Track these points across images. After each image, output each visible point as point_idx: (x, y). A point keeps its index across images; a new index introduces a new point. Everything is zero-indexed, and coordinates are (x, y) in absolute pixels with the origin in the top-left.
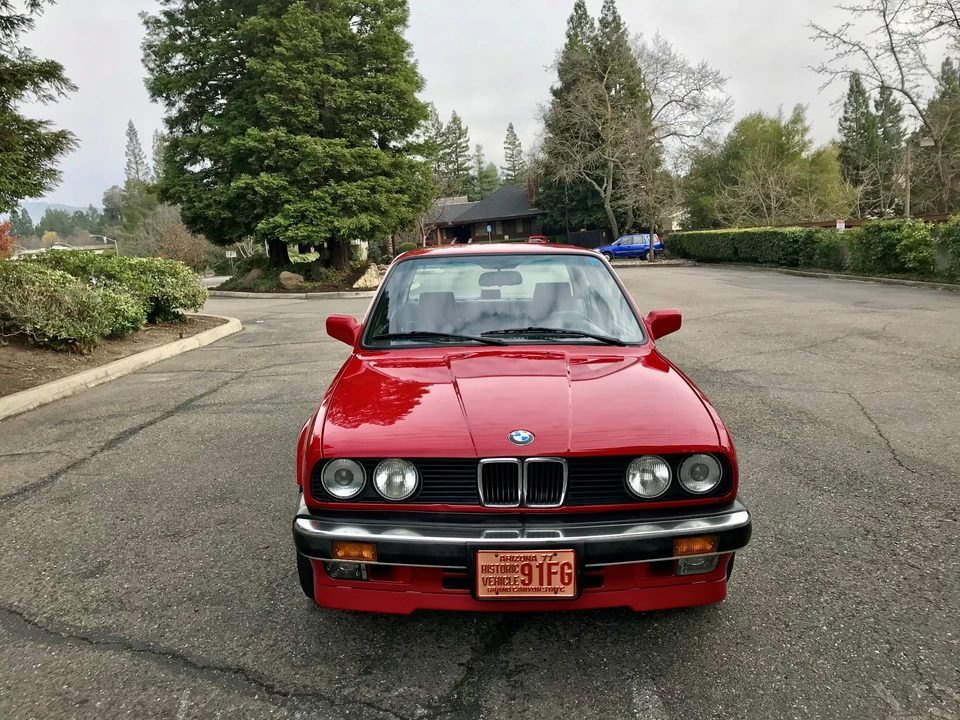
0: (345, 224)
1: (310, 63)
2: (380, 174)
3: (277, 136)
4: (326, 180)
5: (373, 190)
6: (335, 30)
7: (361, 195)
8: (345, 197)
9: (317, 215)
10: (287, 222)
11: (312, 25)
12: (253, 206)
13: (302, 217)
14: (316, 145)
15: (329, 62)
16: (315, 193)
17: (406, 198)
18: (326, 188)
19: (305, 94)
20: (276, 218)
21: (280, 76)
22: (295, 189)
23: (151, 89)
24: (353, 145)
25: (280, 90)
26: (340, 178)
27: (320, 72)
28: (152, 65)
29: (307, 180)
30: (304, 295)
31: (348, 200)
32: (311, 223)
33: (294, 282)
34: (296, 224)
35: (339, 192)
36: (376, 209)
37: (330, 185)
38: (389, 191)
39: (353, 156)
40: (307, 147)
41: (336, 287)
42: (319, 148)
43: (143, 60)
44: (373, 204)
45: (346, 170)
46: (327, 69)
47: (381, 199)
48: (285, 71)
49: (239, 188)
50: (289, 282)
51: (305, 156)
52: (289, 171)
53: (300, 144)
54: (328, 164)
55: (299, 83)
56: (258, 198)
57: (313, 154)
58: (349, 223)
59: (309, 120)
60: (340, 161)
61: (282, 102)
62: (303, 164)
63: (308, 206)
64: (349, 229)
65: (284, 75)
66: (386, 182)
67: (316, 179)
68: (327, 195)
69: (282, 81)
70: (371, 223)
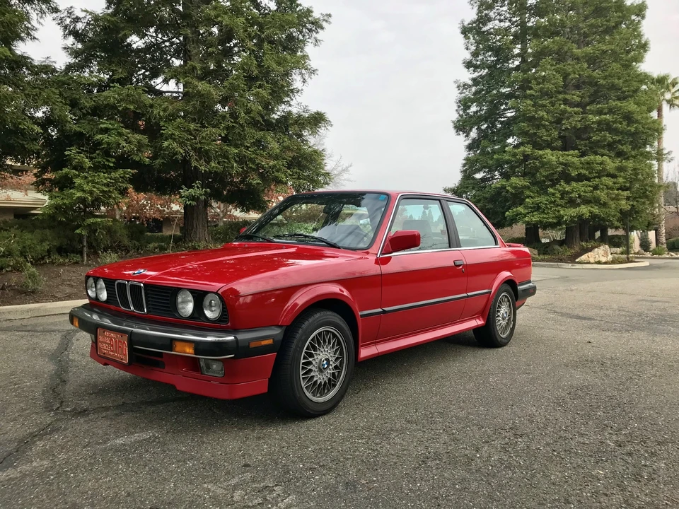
0: (568, 213)
1: (553, 99)
2: (604, 176)
3: (524, 151)
4: (558, 180)
6: (575, 73)
7: (585, 191)
8: (571, 193)
9: (548, 206)
10: (526, 211)
11: (556, 72)
12: (506, 200)
13: (537, 208)
14: (551, 156)
15: (567, 97)
16: (551, 190)
18: (558, 186)
19: (546, 121)
20: (519, 208)
21: (529, 110)
22: (535, 188)
23: (455, 127)
24: (583, 155)
25: (529, 119)
26: (569, 179)
27: (560, 104)
28: (461, 113)
29: (544, 181)
31: (573, 195)
32: (543, 212)
34: (532, 213)
35: (567, 189)
36: (596, 201)
37: (560, 185)
38: (612, 189)
39: (581, 163)
40: (545, 158)
41: (561, 260)
42: (555, 158)
43: (457, 110)
44: (594, 198)
45: (574, 174)
46: (566, 102)
47: (602, 195)
48: (533, 106)
49: (496, 188)
51: (543, 164)
52: (533, 175)
53: (541, 156)
54: (560, 169)
55: (544, 114)
56: (508, 195)
57: (549, 162)
58: (571, 212)
59: (549, 139)
60: (569, 166)
61: (530, 128)
62: (541, 170)
63: (543, 199)
64: (571, 216)
65: (532, 109)
66: (609, 181)
67: (551, 180)
68: (557, 192)
69: (530, 113)
70: (590, 213)
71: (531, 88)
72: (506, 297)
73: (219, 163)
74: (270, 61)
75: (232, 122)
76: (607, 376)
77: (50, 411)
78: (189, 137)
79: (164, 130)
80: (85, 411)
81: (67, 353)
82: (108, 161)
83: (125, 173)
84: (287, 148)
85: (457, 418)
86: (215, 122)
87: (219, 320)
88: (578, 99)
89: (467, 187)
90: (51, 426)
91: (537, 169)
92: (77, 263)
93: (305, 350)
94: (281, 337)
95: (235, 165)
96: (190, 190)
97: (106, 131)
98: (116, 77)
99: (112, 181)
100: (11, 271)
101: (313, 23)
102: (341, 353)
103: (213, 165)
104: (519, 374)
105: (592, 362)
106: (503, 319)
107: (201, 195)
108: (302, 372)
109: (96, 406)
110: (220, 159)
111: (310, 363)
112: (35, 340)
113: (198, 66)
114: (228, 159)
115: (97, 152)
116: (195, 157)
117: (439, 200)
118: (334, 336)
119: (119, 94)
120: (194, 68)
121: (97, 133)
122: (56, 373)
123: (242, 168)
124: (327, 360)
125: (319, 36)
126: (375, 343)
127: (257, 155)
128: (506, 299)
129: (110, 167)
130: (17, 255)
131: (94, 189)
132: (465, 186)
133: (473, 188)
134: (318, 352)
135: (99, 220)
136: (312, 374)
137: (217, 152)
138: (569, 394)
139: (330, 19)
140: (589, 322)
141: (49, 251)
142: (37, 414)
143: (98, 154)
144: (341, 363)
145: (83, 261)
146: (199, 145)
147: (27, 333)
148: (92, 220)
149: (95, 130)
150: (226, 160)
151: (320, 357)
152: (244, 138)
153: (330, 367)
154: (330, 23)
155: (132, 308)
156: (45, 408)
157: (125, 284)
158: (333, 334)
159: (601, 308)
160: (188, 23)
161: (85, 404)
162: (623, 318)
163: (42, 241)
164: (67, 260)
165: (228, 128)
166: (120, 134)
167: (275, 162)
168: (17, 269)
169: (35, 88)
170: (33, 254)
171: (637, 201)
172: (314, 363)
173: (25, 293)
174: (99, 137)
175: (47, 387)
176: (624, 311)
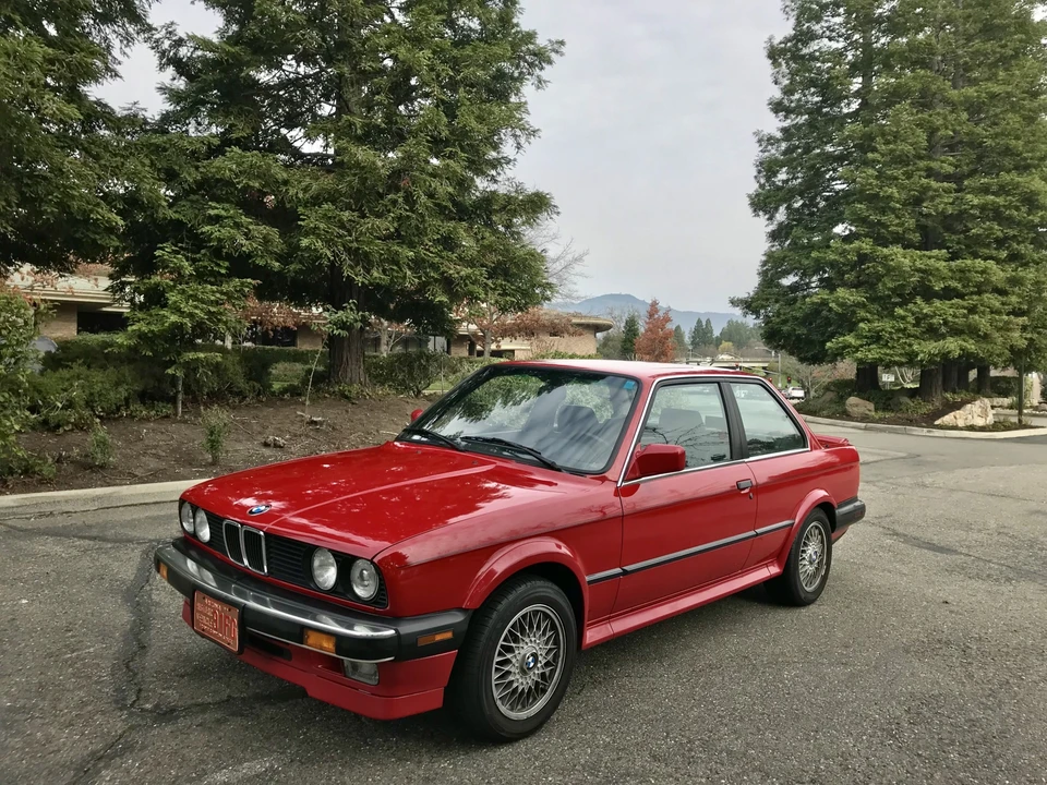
0: (925, 348)
1: (910, 167)
2: (988, 292)
3: (860, 248)
4: (912, 296)
6: (947, 128)
7: (954, 315)
8: (932, 317)
9: (893, 336)
10: (859, 342)
12: (828, 322)
13: (876, 338)
14: (900, 256)
15: (935, 165)
16: (899, 311)
18: (910, 306)
19: (897, 202)
20: (848, 337)
21: (871, 184)
22: (875, 307)
23: (753, 204)
24: (954, 256)
25: (869, 199)
26: (929, 295)
27: (921, 177)
28: (762, 181)
29: (889, 297)
31: (935, 321)
32: (886, 345)
33: (861, 410)
34: (868, 345)
35: (925, 311)
36: (973, 331)
37: (915, 303)
38: (998, 312)
40: (893, 260)
41: (911, 421)
42: (908, 261)
43: (756, 177)
44: (969, 326)
45: (937, 287)
46: (930, 173)
47: (982, 322)
48: (877, 178)
49: (813, 303)
50: (855, 409)
51: (889, 270)
52: (872, 287)
53: (886, 257)
54: (915, 279)
55: (893, 191)
56: (832, 316)
57: (899, 267)
58: (932, 347)
59: (900, 230)
60: (934, 276)
61: (871, 212)
62: (886, 279)
63: (886, 325)
64: (930, 354)
65: (875, 182)
66: (995, 301)
67: (899, 296)
68: (910, 314)
69: (872, 189)
70: (961, 349)
71: (874, 150)
72: (817, 527)
73: (384, 271)
74: (467, 119)
75: (407, 210)
76: (971, 676)
77: (121, 709)
78: (341, 232)
79: (304, 220)
80: (173, 710)
81: (148, 588)
82: (218, 265)
83: (242, 284)
84: (490, 248)
85: (729, 753)
86: (380, 208)
87: (373, 601)
88: (951, 169)
89: (767, 299)
90: (122, 741)
91: (879, 278)
92: (167, 417)
93: (501, 642)
94: (465, 627)
95: (409, 273)
96: (340, 313)
97: (216, 220)
98: (234, 136)
99: (223, 297)
100: (72, 430)
101: (535, 55)
102: (556, 642)
103: (375, 274)
104: (831, 664)
105: (948, 643)
106: (811, 563)
107: (356, 321)
108: (495, 676)
109: (189, 702)
110: (387, 266)
111: (507, 662)
112: (104, 559)
113: (358, 121)
114: (397, 264)
115: (203, 251)
116: (349, 262)
117: (718, 383)
118: (546, 616)
119: (238, 165)
120: (351, 125)
121: (203, 222)
122: (132, 629)
123: (420, 278)
124: (535, 656)
125: (544, 74)
126: (609, 618)
127: (443, 258)
128: (817, 532)
129: (222, 275)
130: (80, 407)
131: (196, 311)
132: (765, 297)
133: (777, 301)
134: (521, 645)
135: (202, 355)
136: (511, 678)
137: (382, 254)
138: (908, 711)
139: (563, 49)
140: (950, 558)
141: (127, 400)
142: (103, 713)
143: (204, 255)
144: (556, 657)
145: (176, 415)
146: (355, 245)
147: (92, 543)
148: (191, 355)
149: (201, 218)
150: (395, 268)
151: (522, 652)
152: (421, 232)
153: (539, 665)
154: (562, 54)
155: (246, 562)
156: (116, 702)
157: (237, 528)
158: (544, 613)
159: (969, 528)
160: (345, 56)
161: (172, 696)
162: (1003, 552)
163: (117, 384)
164: (153, 413)
165: (399, 218)
166: (237, 226)
167: (469, 271)
168: (80, 426)
169: (116, 155)
170: (105, 405)
171: (1039, 333)
172: (514, 660)
173: (91, 468)
174: (207, 228)
175: (118, 659)
176: (1006, 534)
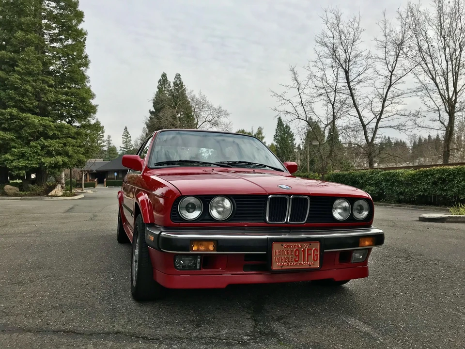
0: (48, 161)
1: (35, 78)
2: (70, 137)
3: (12, 112)
4: (39, 137)
5: (65, 145)
7: (58, 146)
8: (49, 147)
9: (31, 155)
10: (13, 158)
11: (38, 59)
13: (22, 156)
15: (46, 79)
16: (32, 143)
17: (82, 150)
18: (38, 141)
19: (30, 93)
20: (6, 155)
21: (17, 82)
22: (19, 141)
25: (16, 89)
26: (47, 137)
27: (40, 83)
29: (27, 137)
30: (20, 197)
31: (50, 149)
32: (28, 159)
33: (14, 191)
34: (18, 159)
35: (46, 144)
36: (66, 154)
37: (41, 140)
38: (73, 146)
39: (55, 127)
40: (29, 119)
42: (36, 121)
44: (64, 151)
45: (51, 133)
46: (44, 81)
47: (70, 149)
48: (20, 80)
50: (10, 191)
51: (27, 124)
52: (17, 131)
53: (25, 118)
54: (41, 129)
55: (28, 87)
57: (33, 123)
58: (50, 160)
59: (31, 106)
60: (48, 128)
61: (16, 95)
62: (26, 128)
63: (26, 149)
65: (19, 81)
66: (73, 141)
67: (33, 137)
68: (38, 145)
69: (18, 85)
70: (62, 161)
71: (17, 66)
91: (22, 127)
